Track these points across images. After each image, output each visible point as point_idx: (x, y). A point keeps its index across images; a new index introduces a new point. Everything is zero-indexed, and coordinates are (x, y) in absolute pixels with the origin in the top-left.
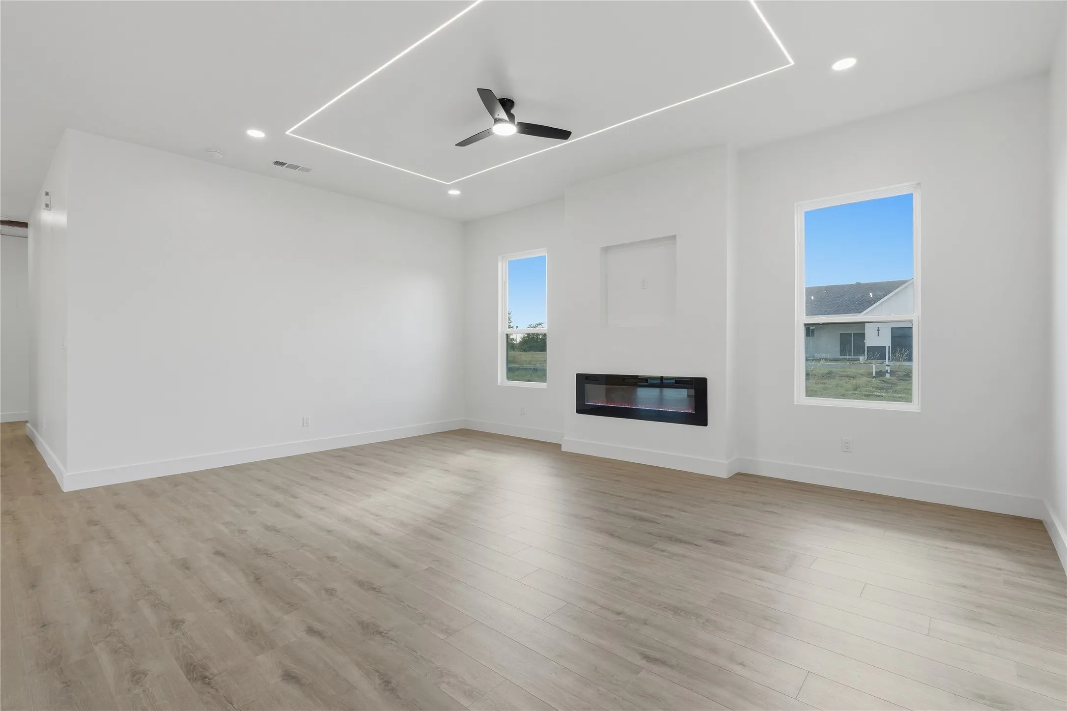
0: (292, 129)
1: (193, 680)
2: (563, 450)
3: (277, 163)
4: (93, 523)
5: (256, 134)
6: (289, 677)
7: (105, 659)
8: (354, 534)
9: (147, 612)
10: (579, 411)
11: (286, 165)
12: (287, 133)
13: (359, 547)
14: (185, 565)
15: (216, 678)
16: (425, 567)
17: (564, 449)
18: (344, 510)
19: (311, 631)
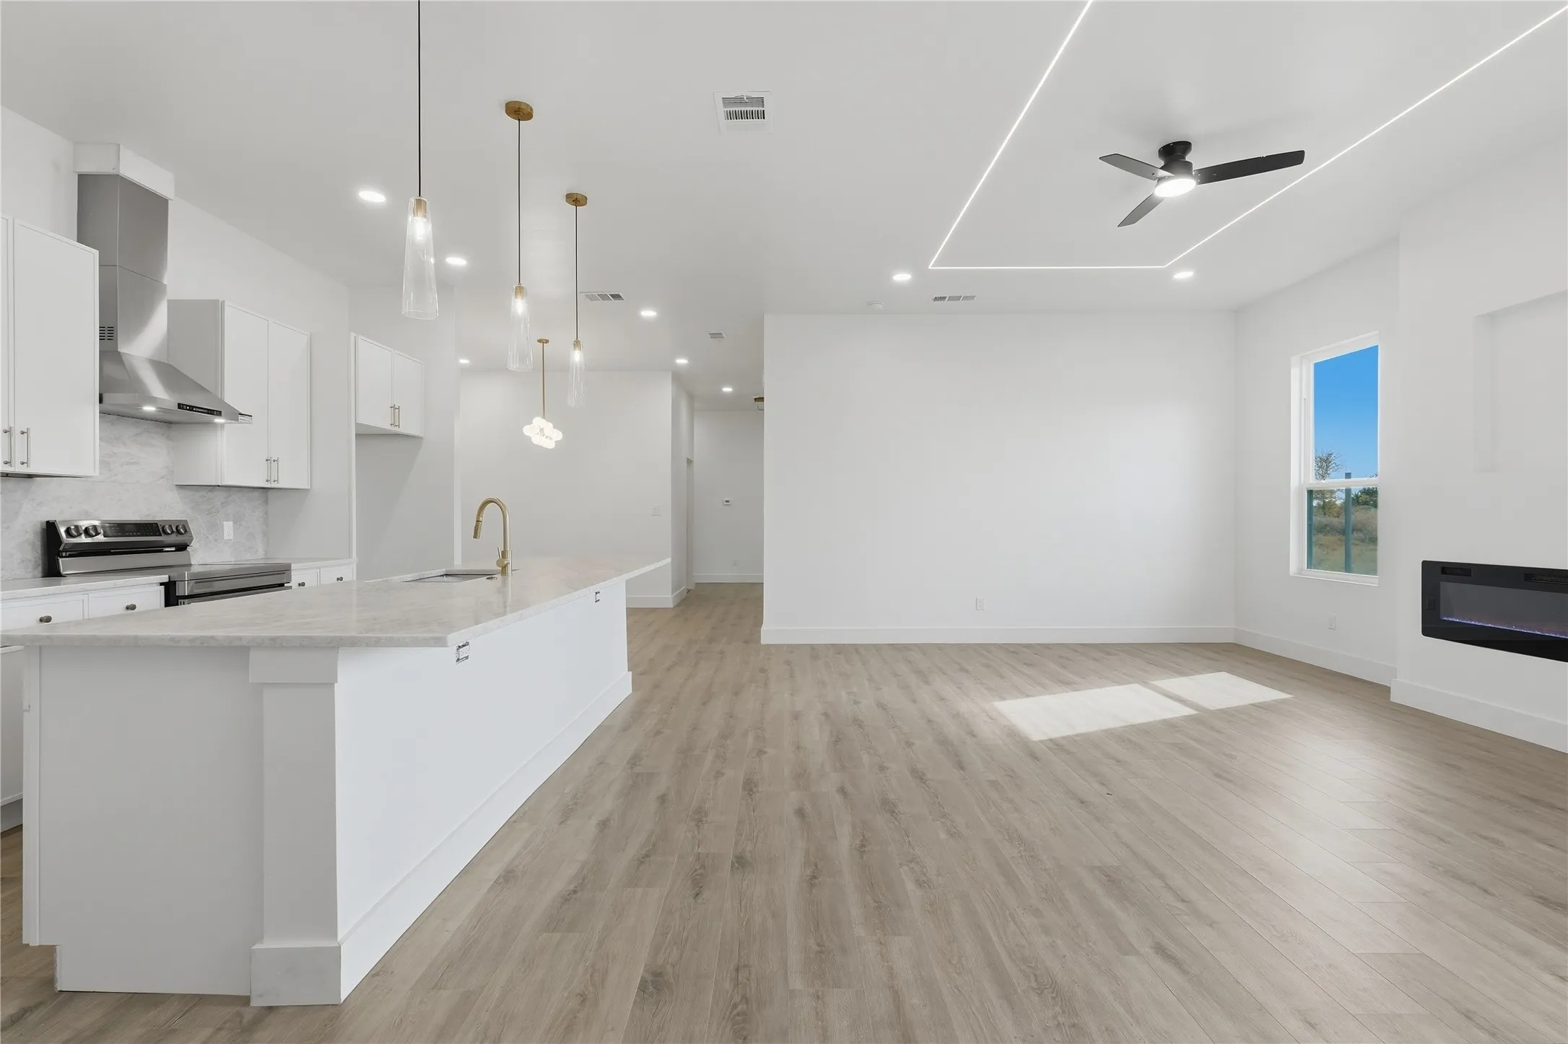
0: (931, 265)
1: (744, 789)
2: (1391, 700)
3: (936, 299)
4: (763, 670)
5: (902, 277)
6: (800, 813)
7: (710, 756)
8: (952, 730)
9: (750, 739)
10: (1426, 632)
11: (947, 299)
12: (930, 267)
13: (944, 742)
14: (796, 716)
15: (758, 794)
16: (992, 778)
17: (1396, 697)
18: (964, 706)
19: (842, 791)
